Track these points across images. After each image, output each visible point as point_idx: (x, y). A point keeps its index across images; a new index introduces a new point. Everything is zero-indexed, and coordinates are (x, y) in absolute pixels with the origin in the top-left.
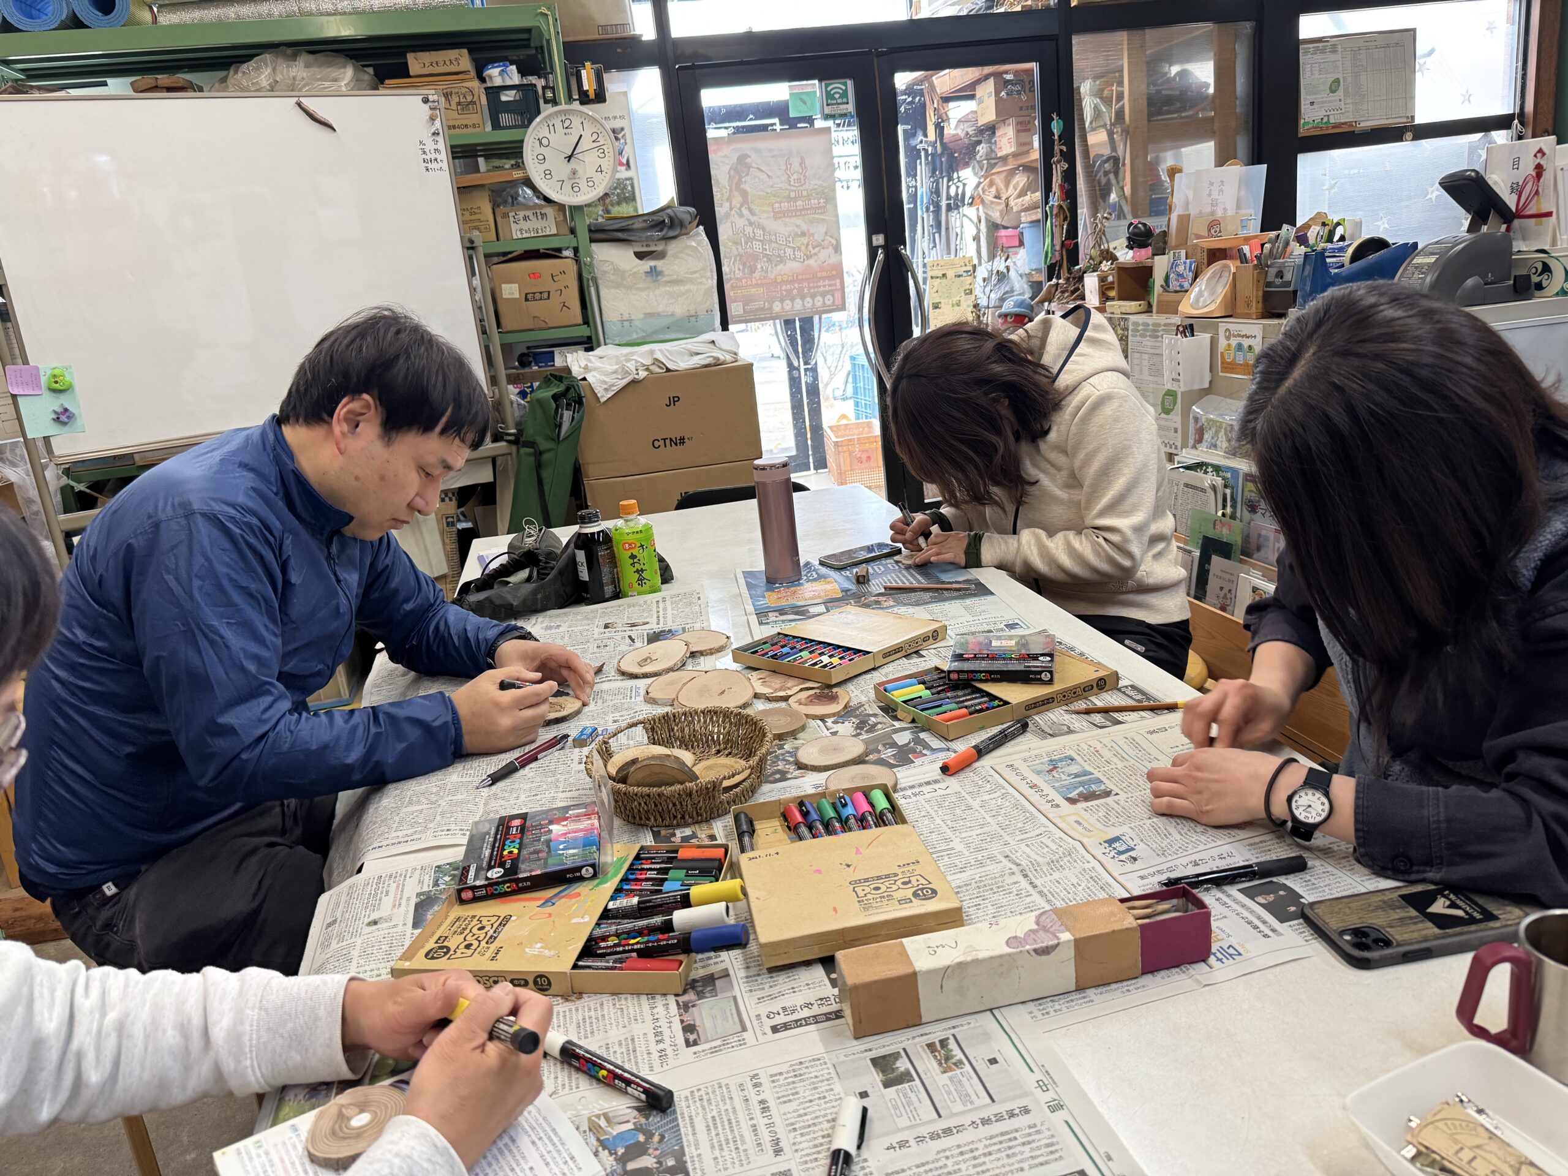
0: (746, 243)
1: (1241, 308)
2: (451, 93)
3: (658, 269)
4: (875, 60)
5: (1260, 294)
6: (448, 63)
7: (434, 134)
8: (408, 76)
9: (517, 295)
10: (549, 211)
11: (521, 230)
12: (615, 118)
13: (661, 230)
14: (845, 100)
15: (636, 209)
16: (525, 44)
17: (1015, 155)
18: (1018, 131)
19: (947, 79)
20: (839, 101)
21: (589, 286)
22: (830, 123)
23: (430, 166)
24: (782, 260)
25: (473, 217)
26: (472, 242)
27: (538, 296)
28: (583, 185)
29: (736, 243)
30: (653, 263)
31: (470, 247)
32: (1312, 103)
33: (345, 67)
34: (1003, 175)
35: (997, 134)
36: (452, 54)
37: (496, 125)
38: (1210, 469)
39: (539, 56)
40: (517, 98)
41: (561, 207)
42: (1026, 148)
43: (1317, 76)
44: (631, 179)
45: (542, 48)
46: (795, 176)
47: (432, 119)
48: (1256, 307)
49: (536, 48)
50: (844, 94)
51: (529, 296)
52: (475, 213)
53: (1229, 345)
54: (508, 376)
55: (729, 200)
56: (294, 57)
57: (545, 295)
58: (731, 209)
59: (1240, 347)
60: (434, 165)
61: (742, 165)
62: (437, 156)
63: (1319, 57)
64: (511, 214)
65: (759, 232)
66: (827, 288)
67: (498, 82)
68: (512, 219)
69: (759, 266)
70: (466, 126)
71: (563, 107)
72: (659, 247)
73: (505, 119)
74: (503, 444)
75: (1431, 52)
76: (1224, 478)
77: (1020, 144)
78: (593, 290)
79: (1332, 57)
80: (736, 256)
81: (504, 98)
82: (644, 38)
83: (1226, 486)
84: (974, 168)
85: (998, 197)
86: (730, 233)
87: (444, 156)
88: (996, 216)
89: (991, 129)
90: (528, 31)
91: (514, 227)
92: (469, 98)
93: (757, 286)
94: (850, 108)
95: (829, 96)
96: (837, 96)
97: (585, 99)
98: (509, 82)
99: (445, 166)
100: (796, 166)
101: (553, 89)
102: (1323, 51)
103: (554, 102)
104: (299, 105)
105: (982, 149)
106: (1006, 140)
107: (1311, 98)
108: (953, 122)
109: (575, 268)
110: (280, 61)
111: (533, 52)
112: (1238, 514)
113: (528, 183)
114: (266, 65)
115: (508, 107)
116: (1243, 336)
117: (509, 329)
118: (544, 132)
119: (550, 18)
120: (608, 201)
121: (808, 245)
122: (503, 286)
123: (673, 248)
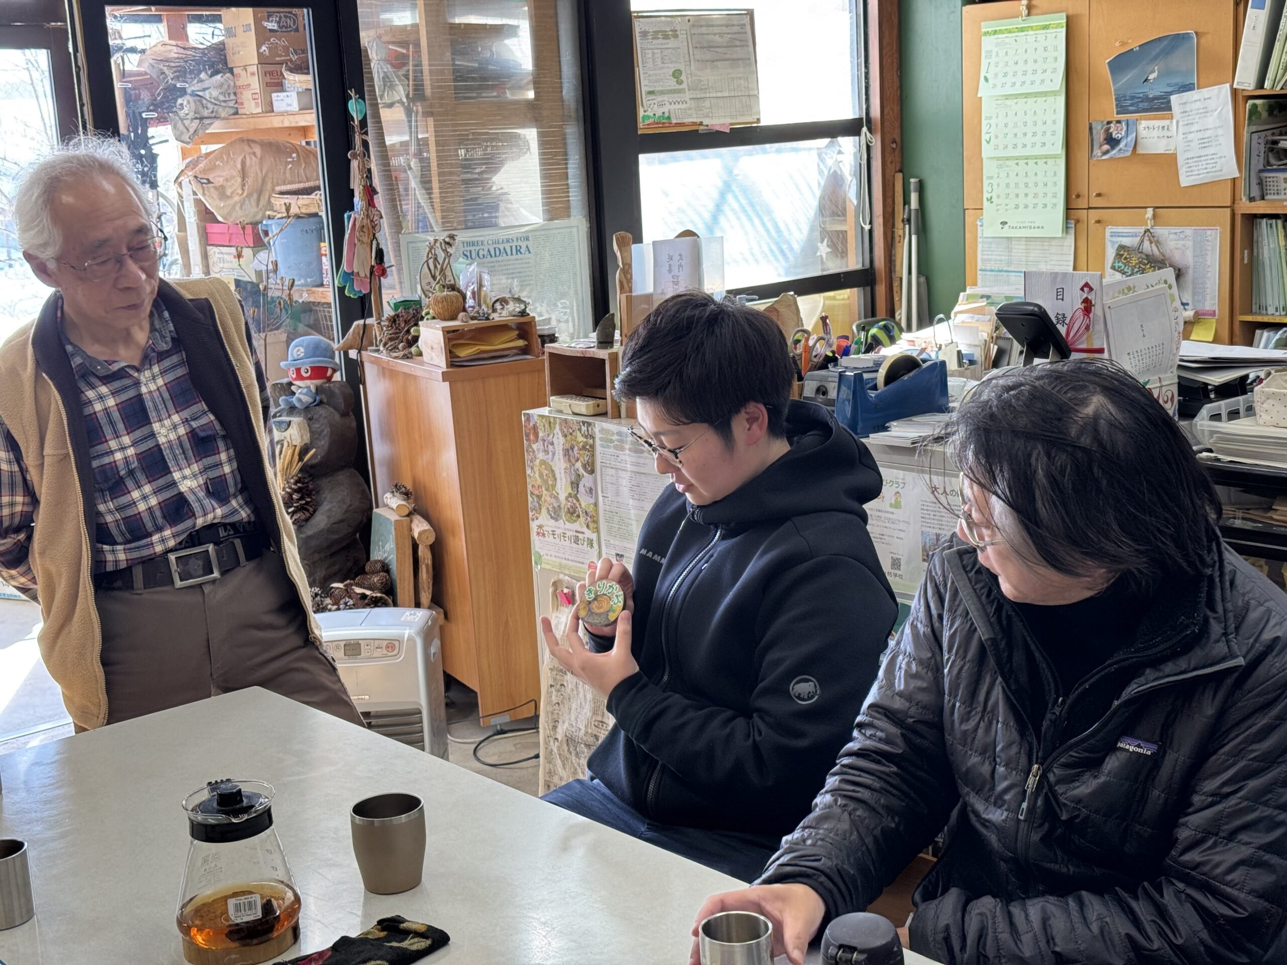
32: (651, 93)
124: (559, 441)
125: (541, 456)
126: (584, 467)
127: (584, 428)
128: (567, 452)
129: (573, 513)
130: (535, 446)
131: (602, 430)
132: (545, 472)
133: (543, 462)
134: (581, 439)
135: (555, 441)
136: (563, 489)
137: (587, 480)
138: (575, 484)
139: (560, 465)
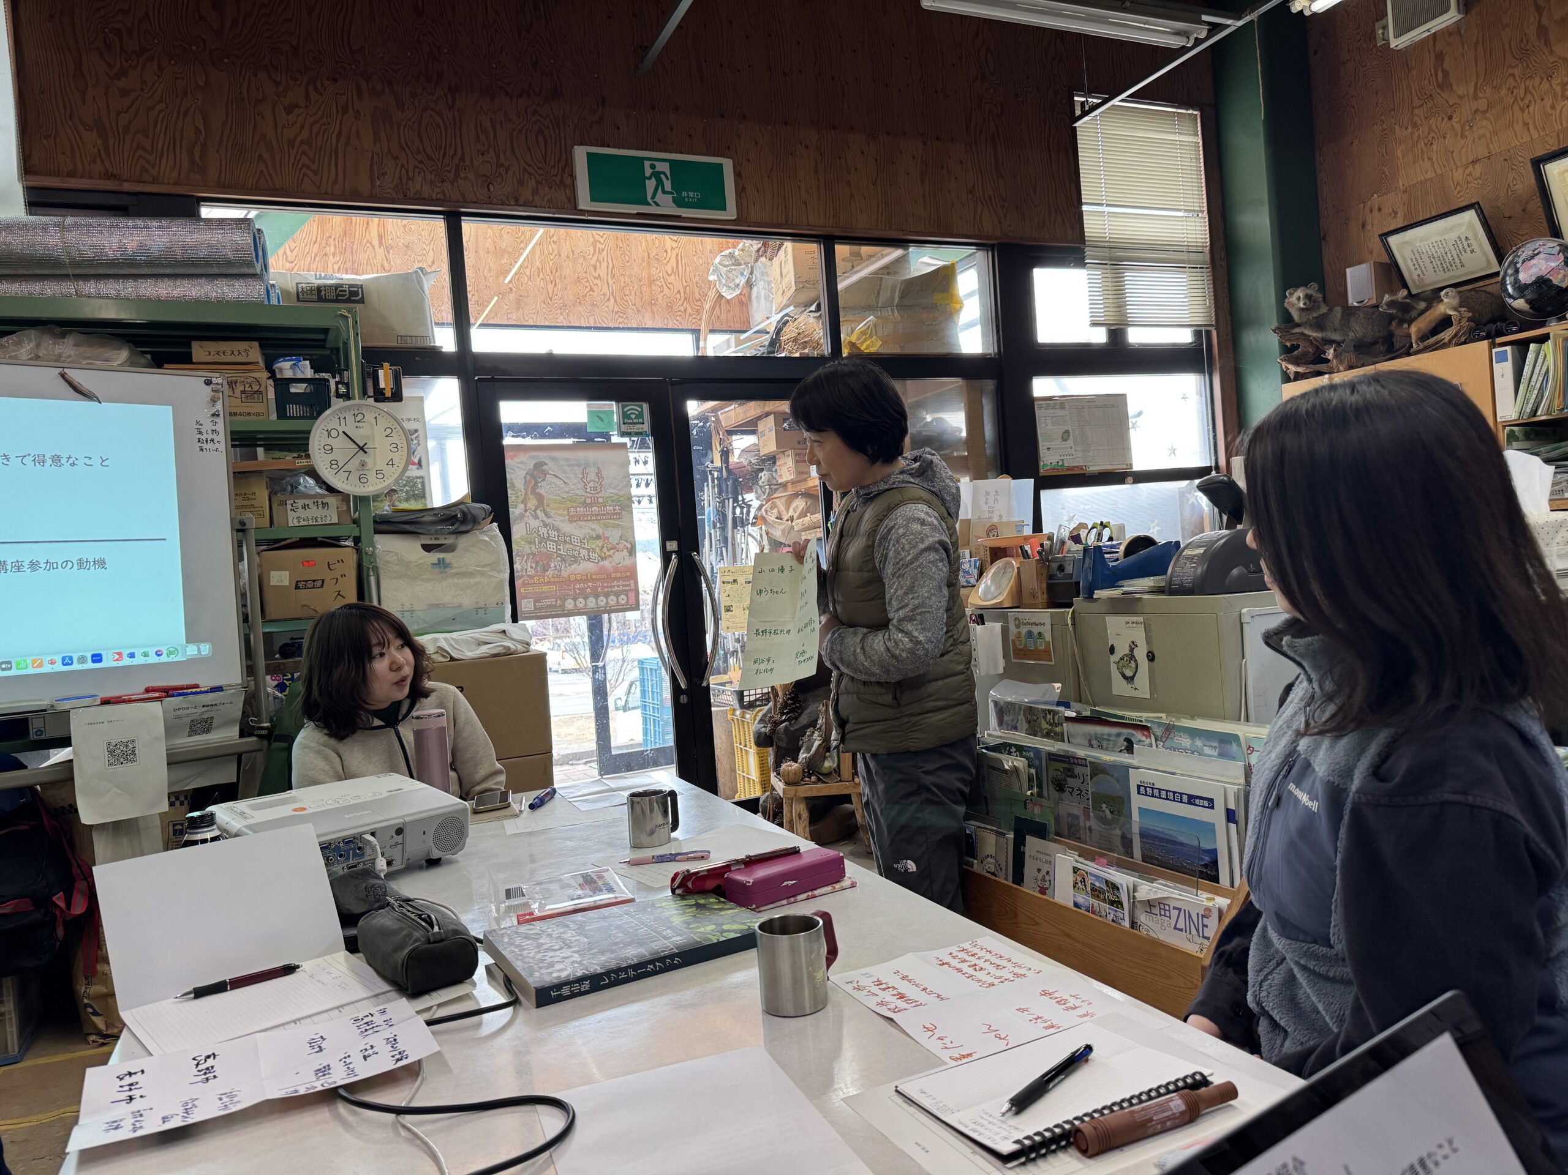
0: (540, 543)
1: (1026, 600)
2: (236, 382)
3: (447, 561)
4: (670, 388)
5: (1044, 585)
6: (236, 353)
7: (213, 415)
8: (191, 362)
9: (286, 583)
10: (332, 500)
11: (298, 518)
12: (409, 420)
13: (452, 525)
14: (641, 421)
15: (426, 505)
16: (321, 344)
17: (793, 482)
18: (797, 462)
19: (733, 412)
20: (635, 421)
21: (368, 576)
22: (626, 440)
23: (205, 446)
24: (576, 560)
25: (246, 503)
26: (244, 524)
27: (310, 584)
28: (372, 477)
29: (530, 543)
30: (441, 555)
31: (240, 529)
32: (1049, 449)
33: (119, 349)
34: (783, 500)
35: (778, 463)
36: (242, 345)
37: (282, 414)
38: (1013, 750)
39: (334, 357)
40: (308, 391)
41: (345, 497)
42: (805, 476)
43: (1050, 426)
44: (422, 477)
45: (338, 349)
46: (591, 484)
47: (214, 401)
48: (1042, 598)
49: (331, 349)
50: (640, 415)
51: (301, 585)
52: (249, 499)
53: (1019, 633)
54: (267, 666)
55: (524, 502)
56: (63, 336)
57: (319, 583)
58: (526, 511)
59: (1030, 634)
60: (210, 445)
61: (538, 472)
62: (215, 437)
63: (1051, 412)
64: (288, 502)
65: (553, 533)
66: (621, 588)
67: (288, 374)
68: (289, 507)
69: (552, 565)
70: (249, 414)
71: (357, 401)
72: (450, 540)
73: (293, 409)
74: (254, 739)
75: (1140, 414)
76: (1028, 758)
77: (799, 473)
78: (373, 579)
79: (1061, 413)
80: (528, 555)
81: (293, 390)
82: (444, 350)
83: (1029, 766)
84: (756, 492)
85: (779, 518)
86: (524, 533)
87: (221, 437)
88: (777, 534)
89: (772, 459)
90: (326, 331)
91: (291, 515)
92: (256, 388)
93: (549, 583)
94: (646, 427)
95: (625, 416)
96: (633, 416)
97: (379, 396)
98: (300, 376)
99: (222, 447)
100: (592, 475)
101: (347, 385)
102: (1054, 408)
103: (347, 396)
104: (63, 376)
105: (764, 476)
106: (786, 469)
107: (1048, 444)
108: (737, 453)
109: (355, 557)
110: (45, 337)
111: (328, 352)
112: (1045, 794)
113: (313, 473)
114: (30, 341)
115: (297, 398)
116: (1032, 624)
117: (273, 617)
118: (334, 424)
119: (350, 320)
120: (395, 497)
121: (603, 547)
122: (272, 573)
123: (463, 542)
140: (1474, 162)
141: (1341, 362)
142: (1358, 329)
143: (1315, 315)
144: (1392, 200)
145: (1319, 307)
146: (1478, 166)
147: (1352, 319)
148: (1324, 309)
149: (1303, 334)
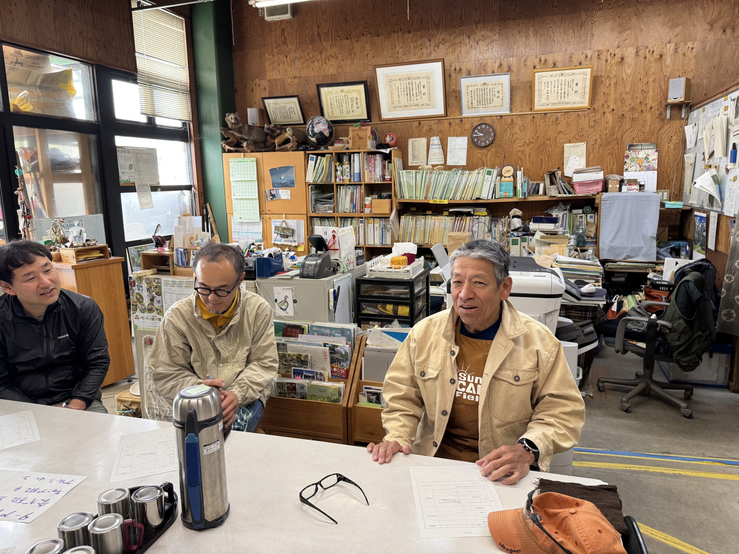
43: (123, 161)
75: (162, 159)
124: (145, 286)
125: (137, 291)
126: (156, 294)
127: (156, 281)
128: (148, 290)
129: (150, 310)
130: (134, 288)
131: (165, 281)
132: (138, 297)
133: (137, 293)
134: (155, 284)
135: (143, 285)
136: (146, 302)
137: (158, 298)
138: (152, 300)
139: (145, 294)
140: (295, 77)
141: (249, 149)
142: (254, 136)
143: (238, 127)
144: (264, 83)
145: (239, 124)
146: (296, 80)
147: (252, 131)
148: (241, 125)
149: (233, 134)
